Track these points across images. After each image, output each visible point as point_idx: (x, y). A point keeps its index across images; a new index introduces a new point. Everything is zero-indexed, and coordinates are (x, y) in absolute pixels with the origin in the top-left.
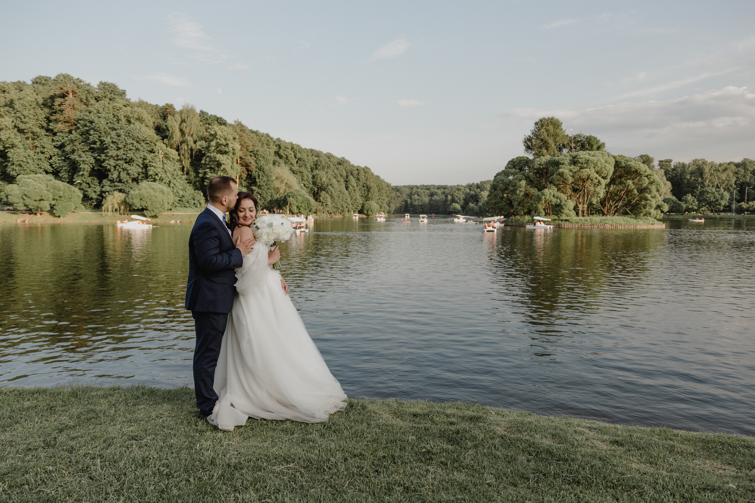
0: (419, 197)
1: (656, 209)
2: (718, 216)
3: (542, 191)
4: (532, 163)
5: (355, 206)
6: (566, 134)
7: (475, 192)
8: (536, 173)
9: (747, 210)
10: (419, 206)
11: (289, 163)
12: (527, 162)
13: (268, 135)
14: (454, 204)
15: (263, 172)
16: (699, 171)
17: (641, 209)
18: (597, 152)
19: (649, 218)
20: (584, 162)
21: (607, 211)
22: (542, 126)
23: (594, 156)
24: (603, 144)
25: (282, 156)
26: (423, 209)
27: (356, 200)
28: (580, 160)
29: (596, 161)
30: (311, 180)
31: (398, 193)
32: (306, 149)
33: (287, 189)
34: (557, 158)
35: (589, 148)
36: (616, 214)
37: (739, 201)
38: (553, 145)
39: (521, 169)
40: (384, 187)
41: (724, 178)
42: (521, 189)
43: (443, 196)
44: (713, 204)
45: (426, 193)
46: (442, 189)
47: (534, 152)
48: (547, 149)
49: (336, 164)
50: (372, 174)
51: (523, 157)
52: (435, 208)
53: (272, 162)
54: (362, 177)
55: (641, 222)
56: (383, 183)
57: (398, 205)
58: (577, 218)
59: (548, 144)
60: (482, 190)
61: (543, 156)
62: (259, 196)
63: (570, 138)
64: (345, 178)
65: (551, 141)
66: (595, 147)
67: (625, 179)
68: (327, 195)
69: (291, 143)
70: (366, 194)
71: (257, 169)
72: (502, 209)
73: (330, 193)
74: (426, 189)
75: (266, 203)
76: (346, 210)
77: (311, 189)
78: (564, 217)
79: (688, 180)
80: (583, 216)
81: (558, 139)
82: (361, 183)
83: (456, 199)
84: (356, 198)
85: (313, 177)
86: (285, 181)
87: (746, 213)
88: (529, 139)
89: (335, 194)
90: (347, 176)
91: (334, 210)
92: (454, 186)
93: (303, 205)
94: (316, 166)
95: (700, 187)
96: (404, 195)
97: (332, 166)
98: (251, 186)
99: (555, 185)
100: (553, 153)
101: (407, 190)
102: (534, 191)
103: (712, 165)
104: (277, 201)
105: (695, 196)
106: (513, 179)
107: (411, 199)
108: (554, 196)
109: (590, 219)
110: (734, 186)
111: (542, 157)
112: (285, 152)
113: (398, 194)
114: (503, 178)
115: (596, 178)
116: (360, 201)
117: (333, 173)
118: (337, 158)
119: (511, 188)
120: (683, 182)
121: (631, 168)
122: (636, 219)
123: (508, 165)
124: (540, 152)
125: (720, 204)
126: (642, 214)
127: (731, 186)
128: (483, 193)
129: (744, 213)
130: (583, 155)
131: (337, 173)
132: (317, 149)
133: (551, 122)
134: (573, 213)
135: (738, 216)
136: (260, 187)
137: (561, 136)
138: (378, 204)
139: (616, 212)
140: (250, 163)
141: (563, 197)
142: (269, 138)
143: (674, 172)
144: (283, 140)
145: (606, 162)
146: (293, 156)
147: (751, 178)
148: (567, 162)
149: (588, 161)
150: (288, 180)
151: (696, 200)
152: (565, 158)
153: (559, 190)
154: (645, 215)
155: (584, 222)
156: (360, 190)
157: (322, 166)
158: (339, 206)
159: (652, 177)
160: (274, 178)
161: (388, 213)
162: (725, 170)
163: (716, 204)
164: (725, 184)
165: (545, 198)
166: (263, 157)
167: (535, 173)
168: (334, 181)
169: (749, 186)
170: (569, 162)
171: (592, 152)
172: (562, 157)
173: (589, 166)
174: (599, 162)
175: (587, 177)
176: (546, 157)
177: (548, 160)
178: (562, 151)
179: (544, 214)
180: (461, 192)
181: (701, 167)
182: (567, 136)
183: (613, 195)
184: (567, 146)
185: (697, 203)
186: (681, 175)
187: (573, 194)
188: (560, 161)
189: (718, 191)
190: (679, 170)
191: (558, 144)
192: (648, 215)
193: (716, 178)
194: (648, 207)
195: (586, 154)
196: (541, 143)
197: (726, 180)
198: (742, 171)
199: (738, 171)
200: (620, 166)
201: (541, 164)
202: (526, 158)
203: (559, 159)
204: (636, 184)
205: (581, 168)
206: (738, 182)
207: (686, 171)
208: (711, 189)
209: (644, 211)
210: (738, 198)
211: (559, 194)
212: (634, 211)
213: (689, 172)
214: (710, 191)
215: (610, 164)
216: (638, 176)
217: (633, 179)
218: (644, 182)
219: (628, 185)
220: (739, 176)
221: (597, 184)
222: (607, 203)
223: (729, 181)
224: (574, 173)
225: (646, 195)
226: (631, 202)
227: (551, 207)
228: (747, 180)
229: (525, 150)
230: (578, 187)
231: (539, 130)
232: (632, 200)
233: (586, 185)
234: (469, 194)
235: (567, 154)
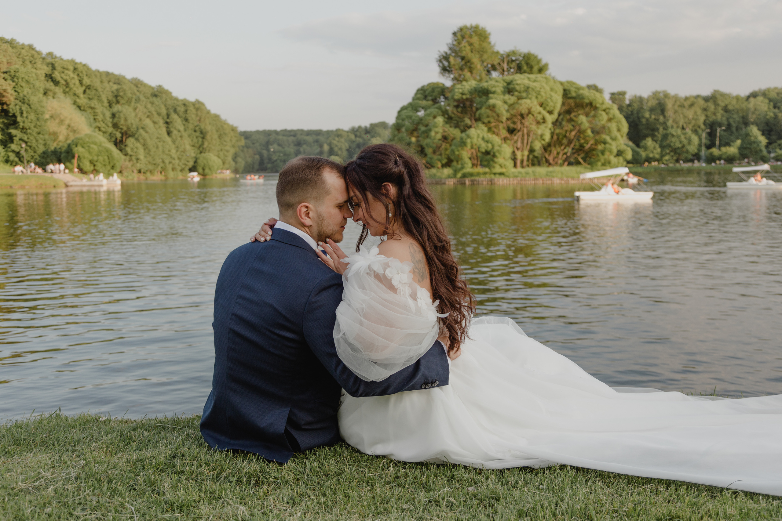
0: (280, 148)
1: (617, 155)
2: (686, 167)
3: (467, 132)
4: (450, 92)
5: (183, 161)
6: (495, 50)
7: (363, 138)
8: (457, 107)
9: (720, 158)
11: (71, 93)
12: (443, 91)
13: (31, 47)
15: (29, 105)
16: (660, 107)
17: (598, 156)
18: (539, 75)
19: (608, 166)
20: (523, 89)
21: (554, 160)
22: (463, 37)
23: (535, 81)
24: (546, 65)
25: (58, 82)
27: (184, 151)
28: (518, 88)
29: (538, 89)
30: (109, 120)
31: (247, 141)
32: (98, 71)
33: (71, 134)
34: (485, 85)
35: (528, 70)
36: (566, 163)
37: (708, 147)
38: (479, 66)
39: (435, 101)
40: (227, 131)
41: (691, 117)
42: (436, 130)
43: (316, 146)
44: (678, 151)
45: (290, 142)
46: (314, 136)
47: (452, 76)
48: (471, 72)
49: (149, 95)
50: (208, 112)
51: (437, 84)
53: (42, 91)
54: (192, 116)
56: (225, 126)
57: (249, 160)
58: (514, 170)
59: (472, 63)
60: (372, 136)
61: (466, 81)
62: (24, 145)
63: (502, 55)
64: (166, 117)
65: (476, 60)
66: (536, 69)
67: (575, 116)
68: (138, 145)
69: (73, 61)
70: (200, 143)
71: (17, 102)
73: (141, 141)
74: (291, 136)
75: (36, 156)
76: (170, 167)
77: (111, 135)
78: (498, 169)
79: (647, 120)
80: (523, 167)
81: (485, 56)
82: (191, 126)
83: (336, 149)
84: (185, 149)
85: (113, 115)
86: (67, 122)
87: (718, 162)
88: (446, 57)
89: (150, 143)
90: (168, 116)
91: (151, 167)
92: (332, 130)
93: (101, 158)
94: (116, 98)
95: (661, 129)
96: (257, 145)
97: (142, 98)
98: (8, 128)
99: (484, 123)
100: (478, 78)
101: (262, 137)
102: (455, 132)
103: (676, 98)
104: (55, 152)
105: (656, 141)
106: (425, 115)
107: (268, 150)
108: (483, 139)
109: (533, 172)
110: (703, 127)
111: (464, 83)
112: (63, 75)
113: (249, 143)
114: (410, 114)
115: (540, 113)
116: (191, 153)
117: (145, 110)
118: (150, 87)
119: (423, 128)
120: (641, 122)
121: (583, 98)
122: (592, 170)
123: (416, 94)
124: (460, 75)
125: (687, 152)
126: (599, 164)
127: (699, 127)
129: (715, 162)
130: (521, 80)
131: (152, 109)
132: (117, 73)
133: (475, 32)
134: (510, 163)
135: (709, 166)
136: (24, 130)
137: (489, 52)
138: (218, 157)
139: (565, 161)
140: (5, 91)
141: (496, 140)
142: (34, 52)
143: (629, 108)
144: (58, 55)
145: (552, 89)
146: (77, 82)
147: (723, 116)
148: (499, 88)
149: (528, 88)
150: (71, 119)
151: (657, 146)
152: (497, 84)
153: (490, 130)
154: (603, 164)
155: (524, 175)
156: (189, 136)
157: (126, 99)
158: (159, 161)
159: (612, 111)
160: (47, 116)
161: (234, 171)
162: (692, 105)
163: (683, 151)
164: (692, 124)
165: (471, 142)
166: (28, 82)
168: (148, 122)
169: (720, 127)
170: (502, 89)
171: (532, 76)
172: (492, 83)
173: (530, 96)
174: (542, 90)
175: (527, 111)
176: (469, 83)
177: (472, 88)
178: (491, 75)
179: (470, 165)
180: (343, 140)
181: (663, 102)
182: (498, 53)
183: (561, 137)
184: (497, 67)
185: (659, 150)
186: (638, 113)
187: (508, 135)
188: (490, 88)
189: (685, 134)
190: (636, 106)
191: (485, 64)
192: (607, 164)
193: (681, 116)
194: (607, 153)
195: (524, 79)
196: (463, 63)
197: (693, 119)
198: (712, 107)
199: (707, 106)
200: (569, 96)
201: (464, 92)
202: (441, 85)
203: (488, 86)
204: (589, 122)
205: (519, 98)
206: (707, 121)
207: (645, 107)
208: (676, 132)
209: (602, 158)
210: (708, 142)
211: (490, 136)
212: (588, 159)
213: (648, 109)
214: (674, 133)
215: (556, 92)
216: (594, 110)
217: (587, 114)
218: (601, 118)
219: (579, 122)
220: (709, 113)
221: (542, 121)
222: (553, 149)
223: (696, 120)
224: (510, 106)
225: (604, 136)
226: (584, 147)
227: (479, 154)
228: (719, 119)
229: (440, 73)
230: (515, 127)
231: (459, 43)
232: (585, 145)
233: (526, 123)
234: (354, 142)
235: (498, 78)
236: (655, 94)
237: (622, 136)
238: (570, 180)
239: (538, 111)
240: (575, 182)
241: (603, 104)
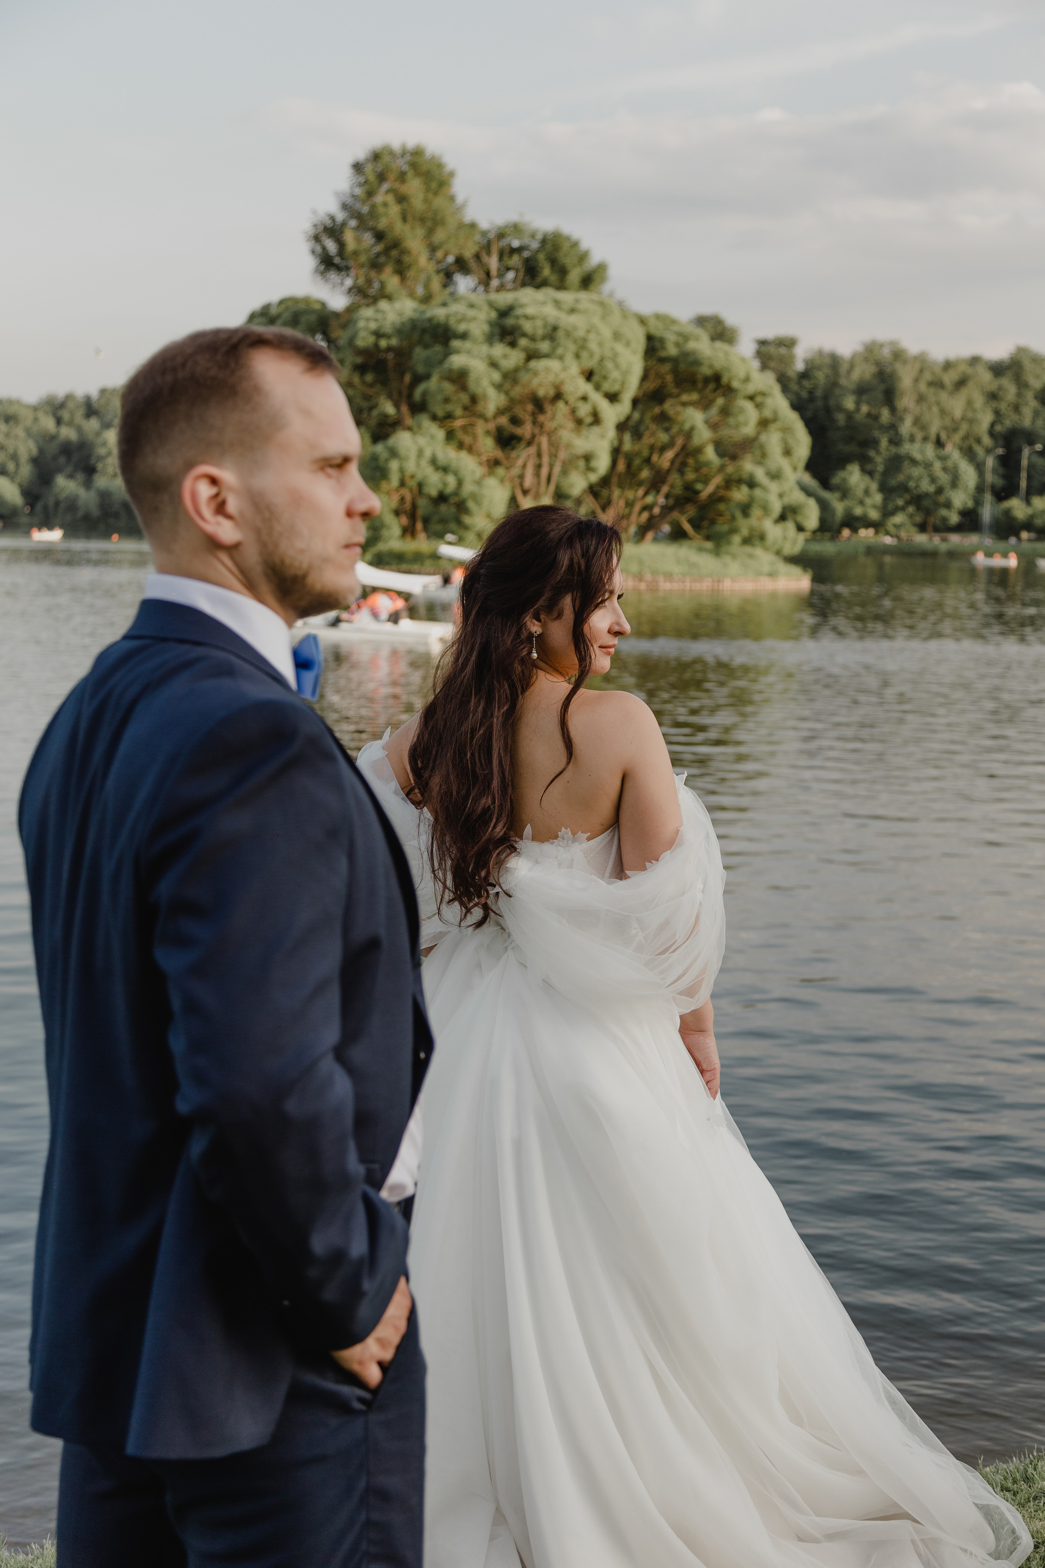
1: (782, 518)
2: (943, 547)
3: (391, 441)
4: (343, 326)
6: (469, 218)
7: (79, 429)
8: (362, 368)
9: (1028, 525)
12: (324, 323)
16: (883, 385)
17: (733, 518)
18: (583, 296)
19: (758, 551)
20: (540, 332)
22: (381, 177)
23: (572, 311)
24: (601, 268)
28: (527, 326)
29: (581, 333)
34: (439, 313)
35: (553, 278)
36: (650, 535)
37: (1002, 494)
38: (423, 259)
41: (958, 413)
44: (926, 503)
47: (349, 282)
48: (401, 274)
51: (307, 300)
55: (735, 567)
59: (405, 252)
61: (389, 298)
63: (484, 233)
65: (414, 242)
66: (574, 276)
67: (675, 408)
79: (850, 416)
81: (440, 235)
87: (1025, 535)
88: (333, 230)
95: (885, 443)
99: (434, 418)
100: (420, 291)
103: (922, 362)
105: (871, 474)
108: (434, 462)
110: (987, 441)
111: (383, 304)
115: (584, 398)
120: (835, 421)
121: (697, 363)
122: (718, 554)
124: (371, 282)
125: (948, 505)
126: (737, 539)
127: (979, 441)
129: (1017, 536)
130: (535, 304)
133: (414, 166)
135: (1003, 546)
137: (452, 223)
139: (648, 528)
141: (469, 464)
143: (806, 381)
145: (617, 336)
147: (1036, 414)
148: (478, 325)
149: (555, 329)
151: (874, 486)
152: (471, 313)
153: (450, 436)
154: (747, 541)
159: (769, 401)
162: (961, 383)
163: (938, 503)
164: (961, 433)
165: (402, 470)
169: (1031, 443)
170: (486, 328)
171: (566, 297)
172: (457, 308)
173: (560, 351)
174: (592, 336)
175: (552, 392)
176: (398, 305)
177: (405, 319)
178: (455, 284)
179: (396, 531)
180: (20, 432)
181: (889, 370)
182: (473, 226)
183: (637, 462)
184: (473, 264)
185: (878, 498)
186: (826, 397)
187: (499, 454)
188: (452, 322)
189: (943, 459)
190: (821, 377)
191: (439, 254)
192: (757, 542)
193: (935, 409)
194: (756, 512)
195: (544, 303)
196: (379, 248)
197: (963, 418)
198: (1011, 391)
199: (1000, 388)
200: (663, 354)
201: (383, 330)
202: (317, 307)
203: (448, 316)
204: (714, 426)
205: (532, 356)
206: (998, 428)
207: (843, 382)
208: (922, 452)
209: (744, 526)
210: (1000, 482)
211: (450, 455)
212: (705, 523)
213: (852, 386)
214: (918, 456)
215: (628, 344)
216: (724, 395)
217: (705, 405)
218: (741, 418)
219: (687, 426)
220: (1003, 406)
221: (589, 420)
222: (616, 492)
223: (971, 422)
224: (506, 376)
225: (748, 466)
226: (697, 492)
227: (422, 503)
228: (1027, 422)
229: (316, 271)
230: (518, 431)
231: (370, 194)
232: (699, 486)
233: (550, 425)
234: (53, 438)
235: (473, 297)
236: (871, 350)
237: (795, 469)
238: (661, 579)
239: (580, 393)
240: (676, 586)
241: (747, 380)
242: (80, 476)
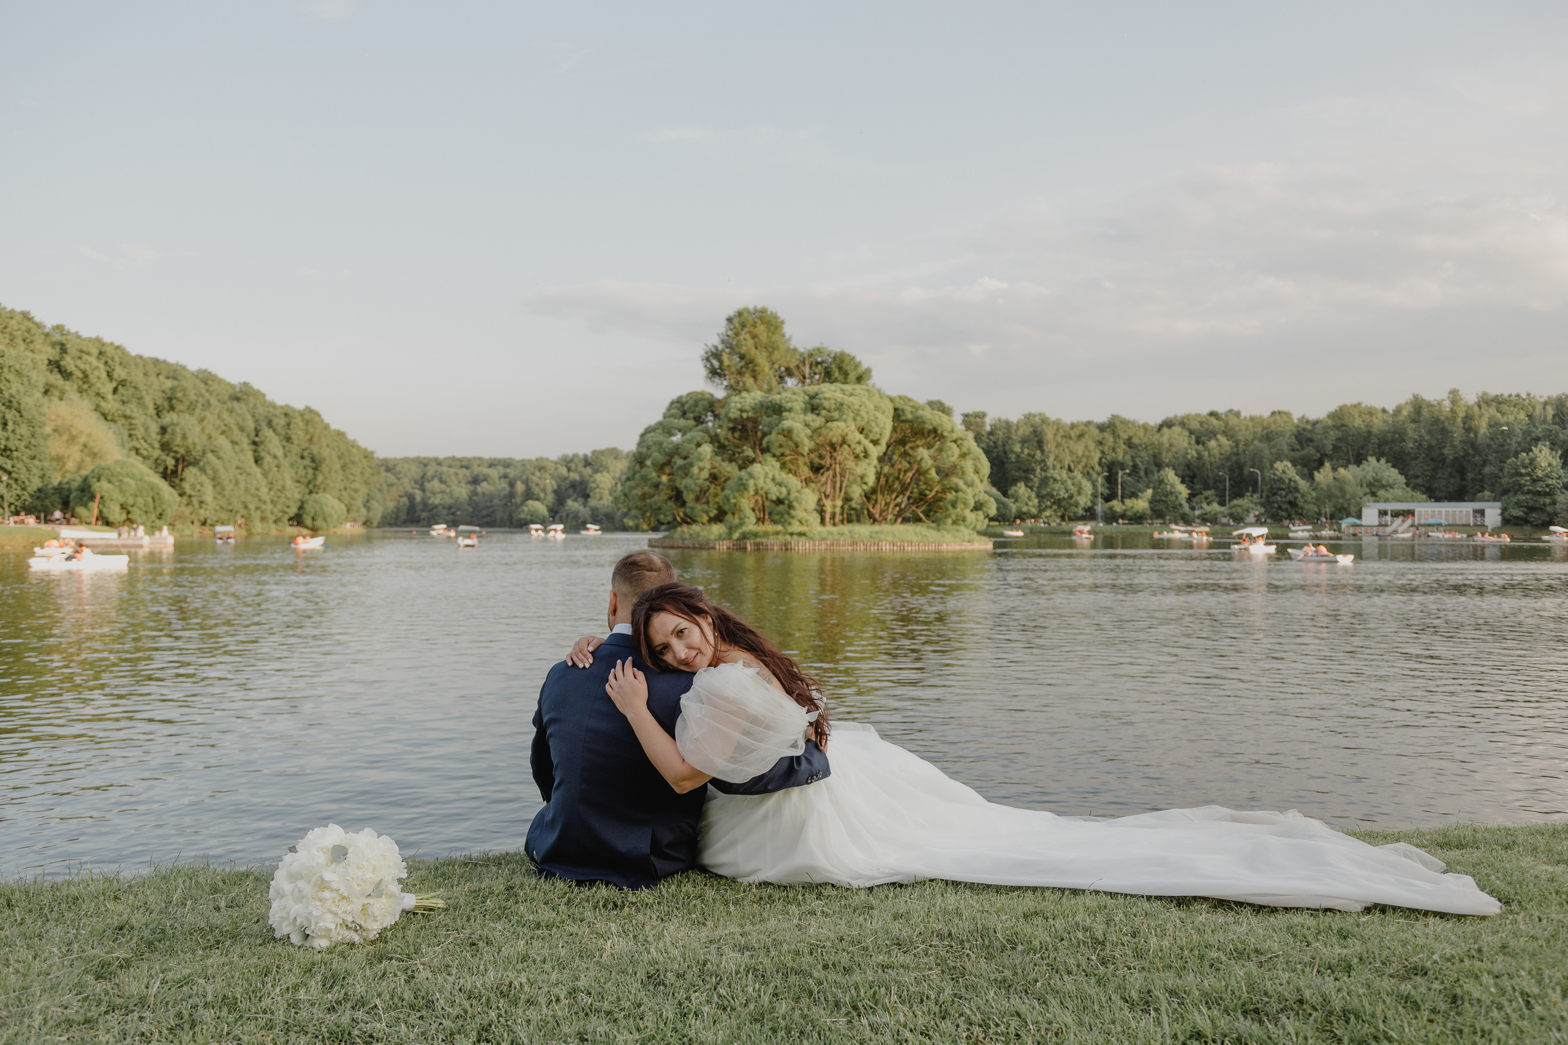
0: (443, 487)
1: (975, 509)
3: (749, 469)
4: (722, 407)
5: (280, 507)
6: (792, 346)
7: (581, 474)
9: (1123, 516)
10: (444, 507)
11: (91, 392)
12: (712, 406)
13: (26, 316)
14: (530, 502)
15: (19, 412)
16: (1036, 438)
17: (947, 509)
18: (857, 386)
19: (962, 528)
20: (833, 406)
21: (881, 515)
22: (743, 326)
23: (851, 395)
24: (868, 371)
25: (71, 374)
26: (453, 514)
27: (283, 489)
28: (826, 404)
29: (857, 407)
30: (155, 437)
31: (389, 475)
32: (141, 357)
33: (88, 459)
34: (776, 398)
35: (841, 378)
36: (900, 520)
37: (1107, 499)
38: (767, 369)
39: (699, 420)
40: (356, 459)
41: (1080, 453)
42: (701, 464)
43: (504, 485)
44: (1064, 504)
45: (460, 477)
46: (500, 468)
47: (725, 383)
48: (755, 377)
49: (226, 398)
50: (327, 427)
51: (702, 393)
52: (485, 512)
53: (41, 388)
54: (298, 432)
55: (948, 537)
56: (354, 451)
57: (391, 505)
58: (823, 529)
59: (756, 365)
60: (596, 471)
61: (747, 390)
62: (5, 478)
63: (801, 354)
64: (253, 434)
65: (761, 358)
66: (852, 376)
67: (912, 449)
68: (204, 478)
69: (98, 340)
70: (310, 476)
72: (659, 509)
73: (210, 472)
74: (462, 467)
75: (26, 496)
76: (256, 515)
77: (157, 462)
78: (796, 527)
79: (1018, 456)
80: (834, 524)
81: (776, 356)
82: (296, 449)
83: (536, 490)
84: (284, 487)
85: (163, 430)
86: (82, 439)
87: (1121, 521)
88: (716, 355)
89: (225, 476)
90: (257, 432)
91: (223, 516)
92: (530, 461)
93: (140, 501)
94: (171, 402)
95: (1038, 470)
96: (406, 481)
97: (214, 402)
99: (774, 456)
100: (766, 387)
101: (414, 468)
102: (729, 469)
103: (1058, 424)
104: (59, 490)
105: (1031, 488)
106: (684, 441)
107: (423, 489)
108: (773, 479)
109: (850, 532)
110: (1098, 468)
111: (744, 394)
112: (79, 362)
113: (391, 478)
114: (661, 438)
115: (859, 443)
116: (295, 493)
117: (218, 422)
118: (229, 384)
119: (680, 462)
120: (1008, 458)
121: (924, 422)
122: (938, 530)
123: (669, 409)
124: (738, 382)
125: (1077, 505)
126: (949, 521)
127: (1093, 468)
128: (598, 477)
129: (1117, 521)
130: (830, 392)
131: (231, 421)
132: (172, 360)
133: (761, 318)
134: (815, 518)
135: (1108, 527)
136: (6, 452)
137: (783, 349)
138: (340, 500)
139: (897, 516)
141: (794, 482)
142: (30, 324)
143: (991, 437)
144: (73, 330)
145: (877, 408)
146: (104, 375)
147: (1125, 453)
148: (798, 404)
149: (842, 404)
150: (89, 436)
151: (1033, 495)
152: (794, 397)
153: (783, 466)
154: (955, 522)
155: (837, 537)
156: (292, 465)
157: (187, 403)
158: (237, 505)
159: (965, 443)
160: (48, 430)
161: (365, 524)
162: (1081, 436)
163: (1070, 504)
164: (1083, 464)
165: (755, 485)
166: (18, 373)
167: (733, 430)
168: (223, 442)
169: (1123, 469)
170: (802, 405)
171: (848, 388)
172: (786, 395)
173: (844, 417)
174: (862, 408)
175: (840, 440)
176: (752, 394)
177: (757, 402)
178: (786, 383)
179: (754, 520)
180: (548, 475)
181: (1039, 430)
182: (795, 350)
183: (891, 479)
184: (795, 371)
185: (1036, 501)
186: (1003, 446)
187: (812, 475)
188: (784, 403)
189: (1072, 479)
190: (1000, 434)
191: (776, 366)
192: (961, 523)
193: (1067, 451)
194: (960, 506)
195: (835, 391)
196: (743, 363)
197: (1083, 456)
198: (1110, 439)
199: (1103, 438)
200: (903, 418)
201: (744, 409)
202: (709, 396)
203: (781, 400)
204: (934, 458)
205: (828, 420)
206: (1104, 461)
207: (1014, 437)
208: (1060, 475)
209: (953, 514)
210: (1106, 492)
211: (784, 476)
212: (932, 514)
213: (1018, 439)
214: (1057, 477)
215: (883, 413)
216: (940, 440)
217: (929, 447)
218: (950, 453)
219: (919, 458)
220: (1106, 449)
221: (862, 455)
222: (880, 497)
223: (1088, 458)
224: (814, 431)
225: (955, 480)
226: (926, 496)
227: (767, 504)
228: (1120, 458)
229: (707, 377)
230: (823, 462)
231: (737, 334)
232: (927, 492)
233: (839, 458)
234: (566, 479)
235: (796, 389)
236: (1028, 417)
237: (981, 481)
238: (906, 544)
239: (857, 440)
240: (914, 548)
241: (952, 431)
242: (581, 500)
